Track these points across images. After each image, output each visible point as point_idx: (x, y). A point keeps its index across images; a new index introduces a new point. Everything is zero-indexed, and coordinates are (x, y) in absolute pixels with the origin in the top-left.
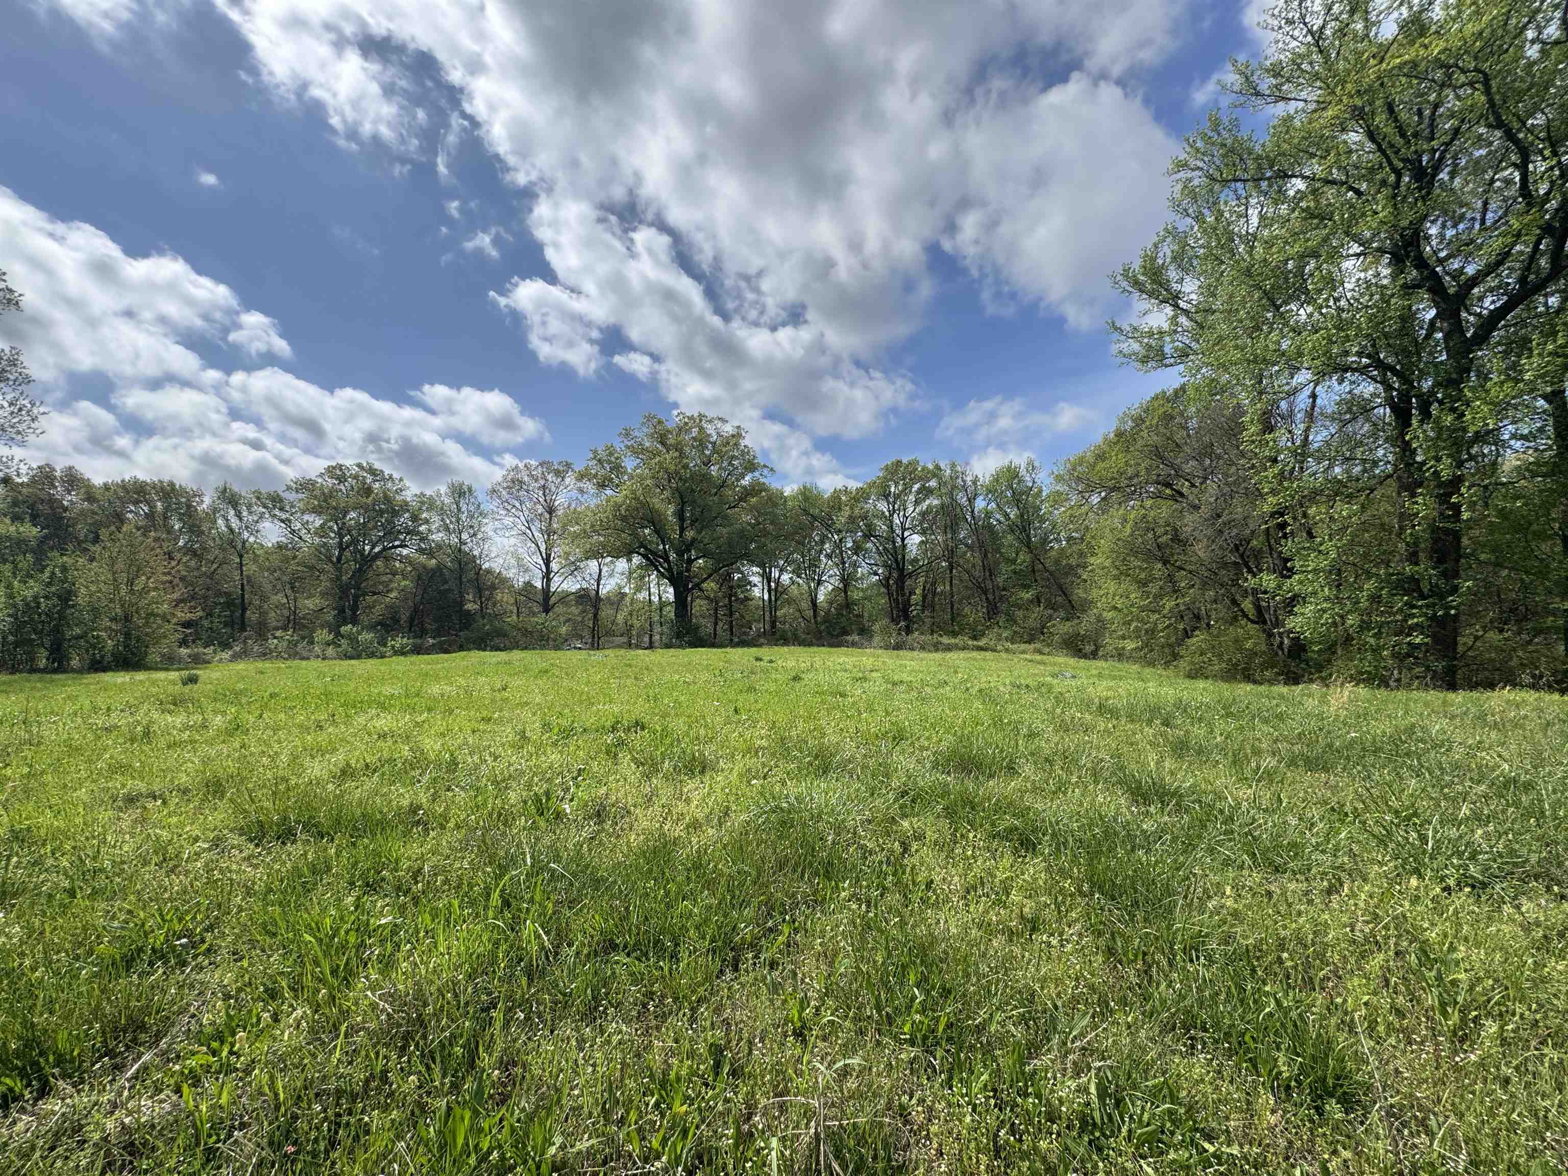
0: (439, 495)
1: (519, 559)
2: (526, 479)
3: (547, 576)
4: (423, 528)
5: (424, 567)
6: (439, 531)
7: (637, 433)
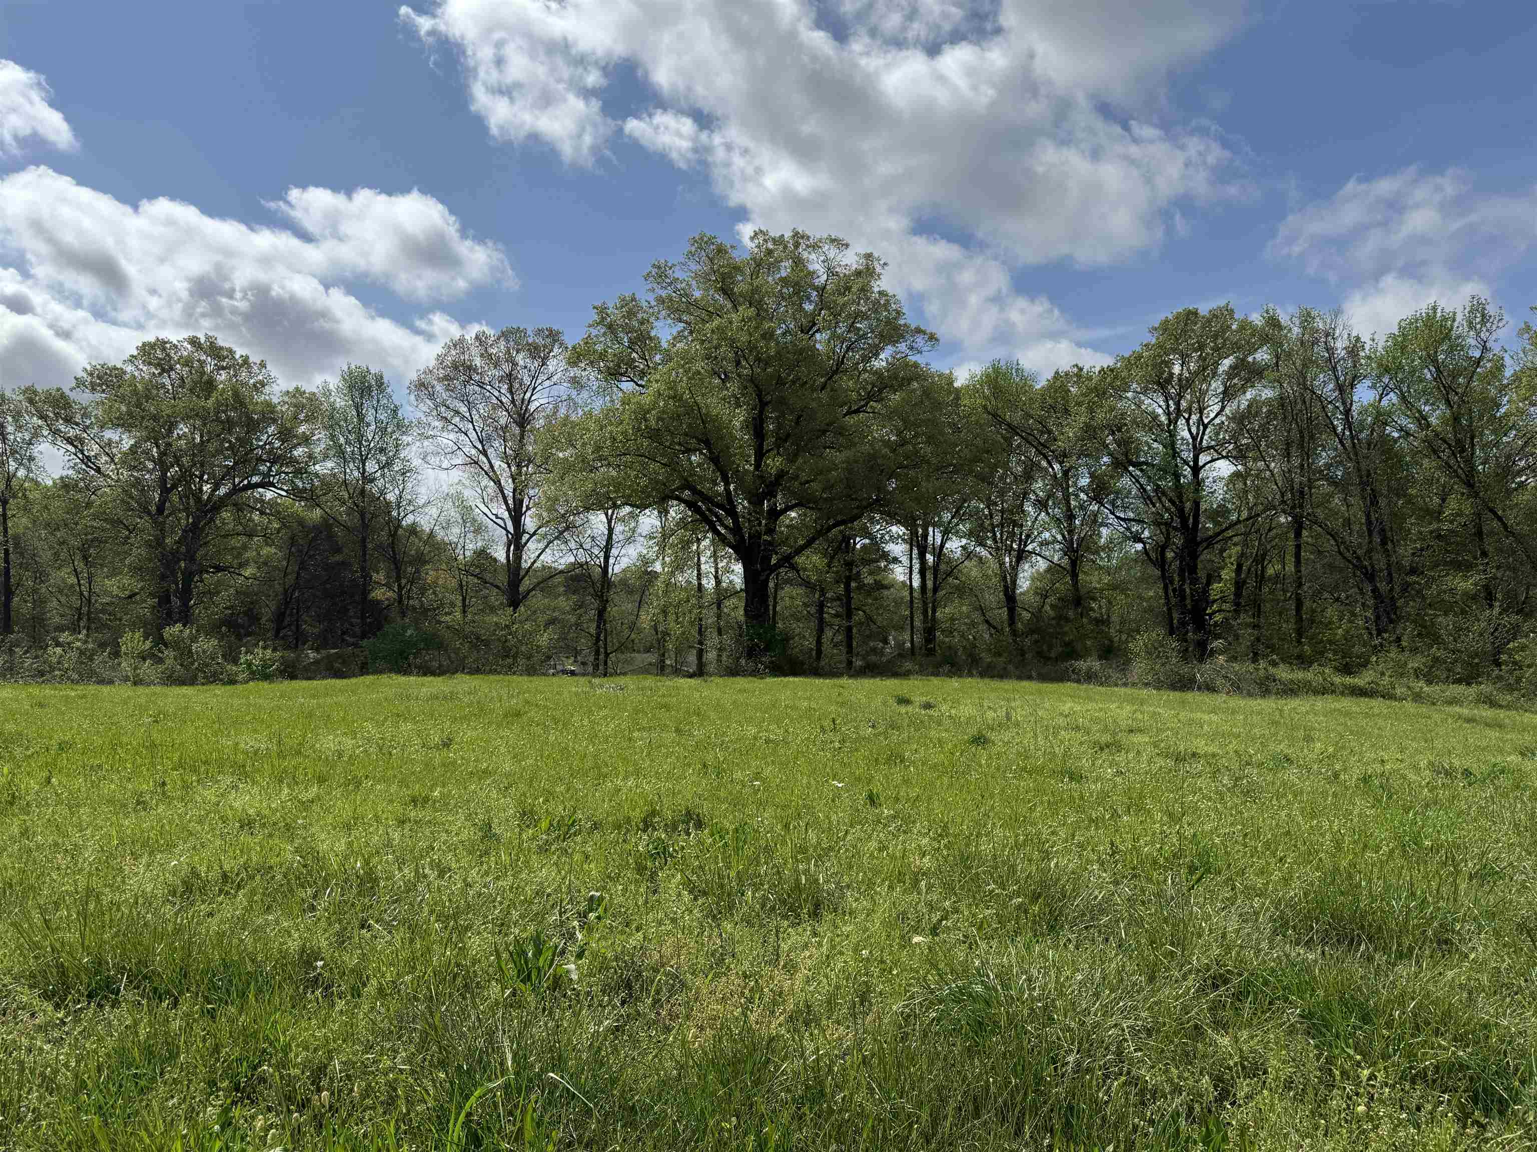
0: (327, 393)
1: (466, 511)
2: (478, 362)
3: (516, 541)
4: (299, 452)
5: (301, 522)
6: (326, 457)
7: (678, 274)
